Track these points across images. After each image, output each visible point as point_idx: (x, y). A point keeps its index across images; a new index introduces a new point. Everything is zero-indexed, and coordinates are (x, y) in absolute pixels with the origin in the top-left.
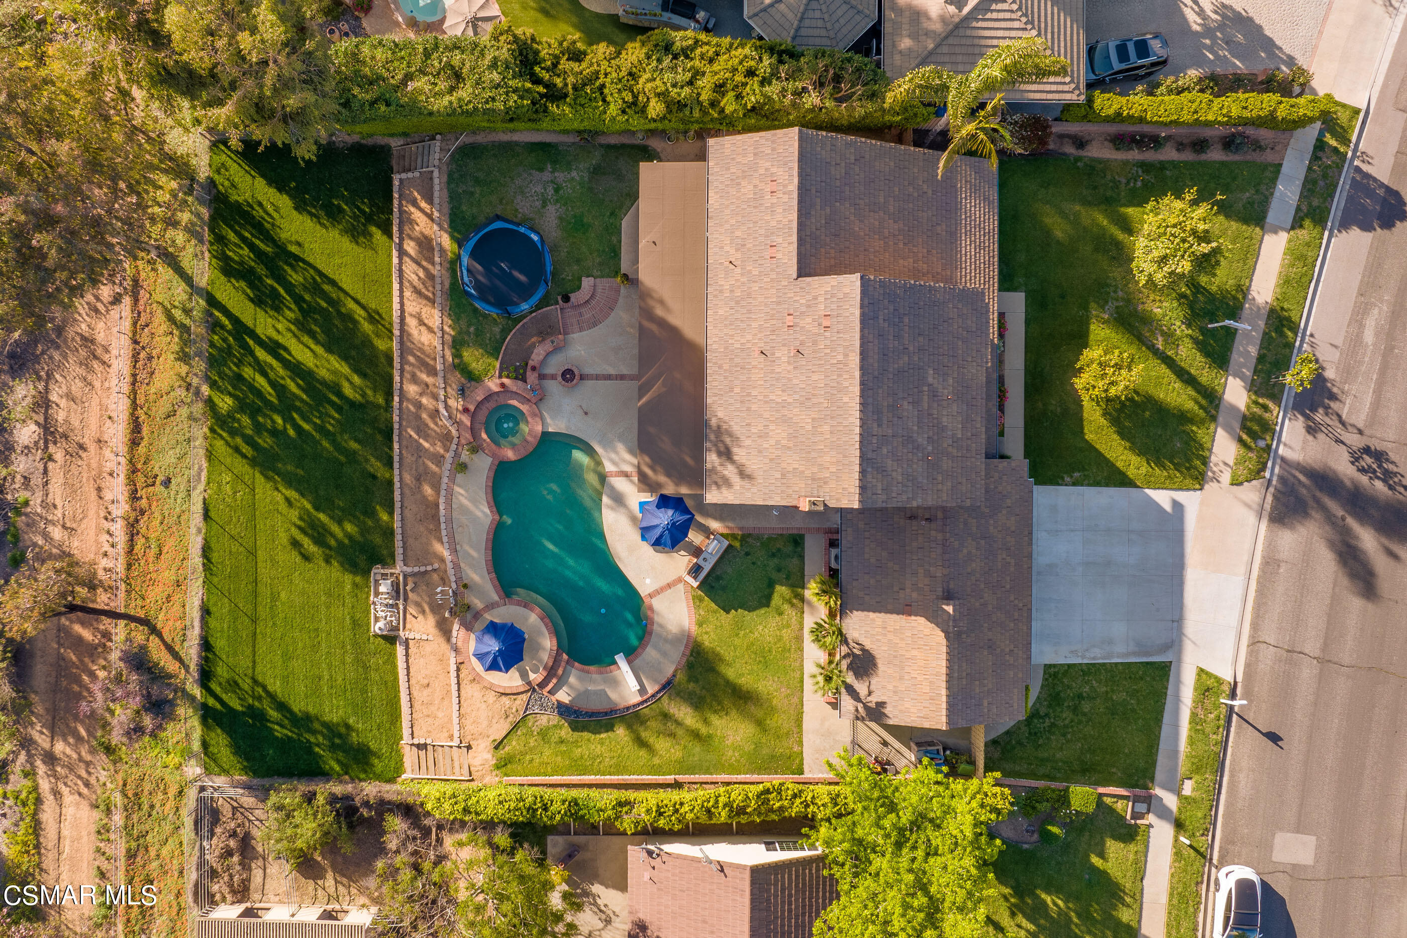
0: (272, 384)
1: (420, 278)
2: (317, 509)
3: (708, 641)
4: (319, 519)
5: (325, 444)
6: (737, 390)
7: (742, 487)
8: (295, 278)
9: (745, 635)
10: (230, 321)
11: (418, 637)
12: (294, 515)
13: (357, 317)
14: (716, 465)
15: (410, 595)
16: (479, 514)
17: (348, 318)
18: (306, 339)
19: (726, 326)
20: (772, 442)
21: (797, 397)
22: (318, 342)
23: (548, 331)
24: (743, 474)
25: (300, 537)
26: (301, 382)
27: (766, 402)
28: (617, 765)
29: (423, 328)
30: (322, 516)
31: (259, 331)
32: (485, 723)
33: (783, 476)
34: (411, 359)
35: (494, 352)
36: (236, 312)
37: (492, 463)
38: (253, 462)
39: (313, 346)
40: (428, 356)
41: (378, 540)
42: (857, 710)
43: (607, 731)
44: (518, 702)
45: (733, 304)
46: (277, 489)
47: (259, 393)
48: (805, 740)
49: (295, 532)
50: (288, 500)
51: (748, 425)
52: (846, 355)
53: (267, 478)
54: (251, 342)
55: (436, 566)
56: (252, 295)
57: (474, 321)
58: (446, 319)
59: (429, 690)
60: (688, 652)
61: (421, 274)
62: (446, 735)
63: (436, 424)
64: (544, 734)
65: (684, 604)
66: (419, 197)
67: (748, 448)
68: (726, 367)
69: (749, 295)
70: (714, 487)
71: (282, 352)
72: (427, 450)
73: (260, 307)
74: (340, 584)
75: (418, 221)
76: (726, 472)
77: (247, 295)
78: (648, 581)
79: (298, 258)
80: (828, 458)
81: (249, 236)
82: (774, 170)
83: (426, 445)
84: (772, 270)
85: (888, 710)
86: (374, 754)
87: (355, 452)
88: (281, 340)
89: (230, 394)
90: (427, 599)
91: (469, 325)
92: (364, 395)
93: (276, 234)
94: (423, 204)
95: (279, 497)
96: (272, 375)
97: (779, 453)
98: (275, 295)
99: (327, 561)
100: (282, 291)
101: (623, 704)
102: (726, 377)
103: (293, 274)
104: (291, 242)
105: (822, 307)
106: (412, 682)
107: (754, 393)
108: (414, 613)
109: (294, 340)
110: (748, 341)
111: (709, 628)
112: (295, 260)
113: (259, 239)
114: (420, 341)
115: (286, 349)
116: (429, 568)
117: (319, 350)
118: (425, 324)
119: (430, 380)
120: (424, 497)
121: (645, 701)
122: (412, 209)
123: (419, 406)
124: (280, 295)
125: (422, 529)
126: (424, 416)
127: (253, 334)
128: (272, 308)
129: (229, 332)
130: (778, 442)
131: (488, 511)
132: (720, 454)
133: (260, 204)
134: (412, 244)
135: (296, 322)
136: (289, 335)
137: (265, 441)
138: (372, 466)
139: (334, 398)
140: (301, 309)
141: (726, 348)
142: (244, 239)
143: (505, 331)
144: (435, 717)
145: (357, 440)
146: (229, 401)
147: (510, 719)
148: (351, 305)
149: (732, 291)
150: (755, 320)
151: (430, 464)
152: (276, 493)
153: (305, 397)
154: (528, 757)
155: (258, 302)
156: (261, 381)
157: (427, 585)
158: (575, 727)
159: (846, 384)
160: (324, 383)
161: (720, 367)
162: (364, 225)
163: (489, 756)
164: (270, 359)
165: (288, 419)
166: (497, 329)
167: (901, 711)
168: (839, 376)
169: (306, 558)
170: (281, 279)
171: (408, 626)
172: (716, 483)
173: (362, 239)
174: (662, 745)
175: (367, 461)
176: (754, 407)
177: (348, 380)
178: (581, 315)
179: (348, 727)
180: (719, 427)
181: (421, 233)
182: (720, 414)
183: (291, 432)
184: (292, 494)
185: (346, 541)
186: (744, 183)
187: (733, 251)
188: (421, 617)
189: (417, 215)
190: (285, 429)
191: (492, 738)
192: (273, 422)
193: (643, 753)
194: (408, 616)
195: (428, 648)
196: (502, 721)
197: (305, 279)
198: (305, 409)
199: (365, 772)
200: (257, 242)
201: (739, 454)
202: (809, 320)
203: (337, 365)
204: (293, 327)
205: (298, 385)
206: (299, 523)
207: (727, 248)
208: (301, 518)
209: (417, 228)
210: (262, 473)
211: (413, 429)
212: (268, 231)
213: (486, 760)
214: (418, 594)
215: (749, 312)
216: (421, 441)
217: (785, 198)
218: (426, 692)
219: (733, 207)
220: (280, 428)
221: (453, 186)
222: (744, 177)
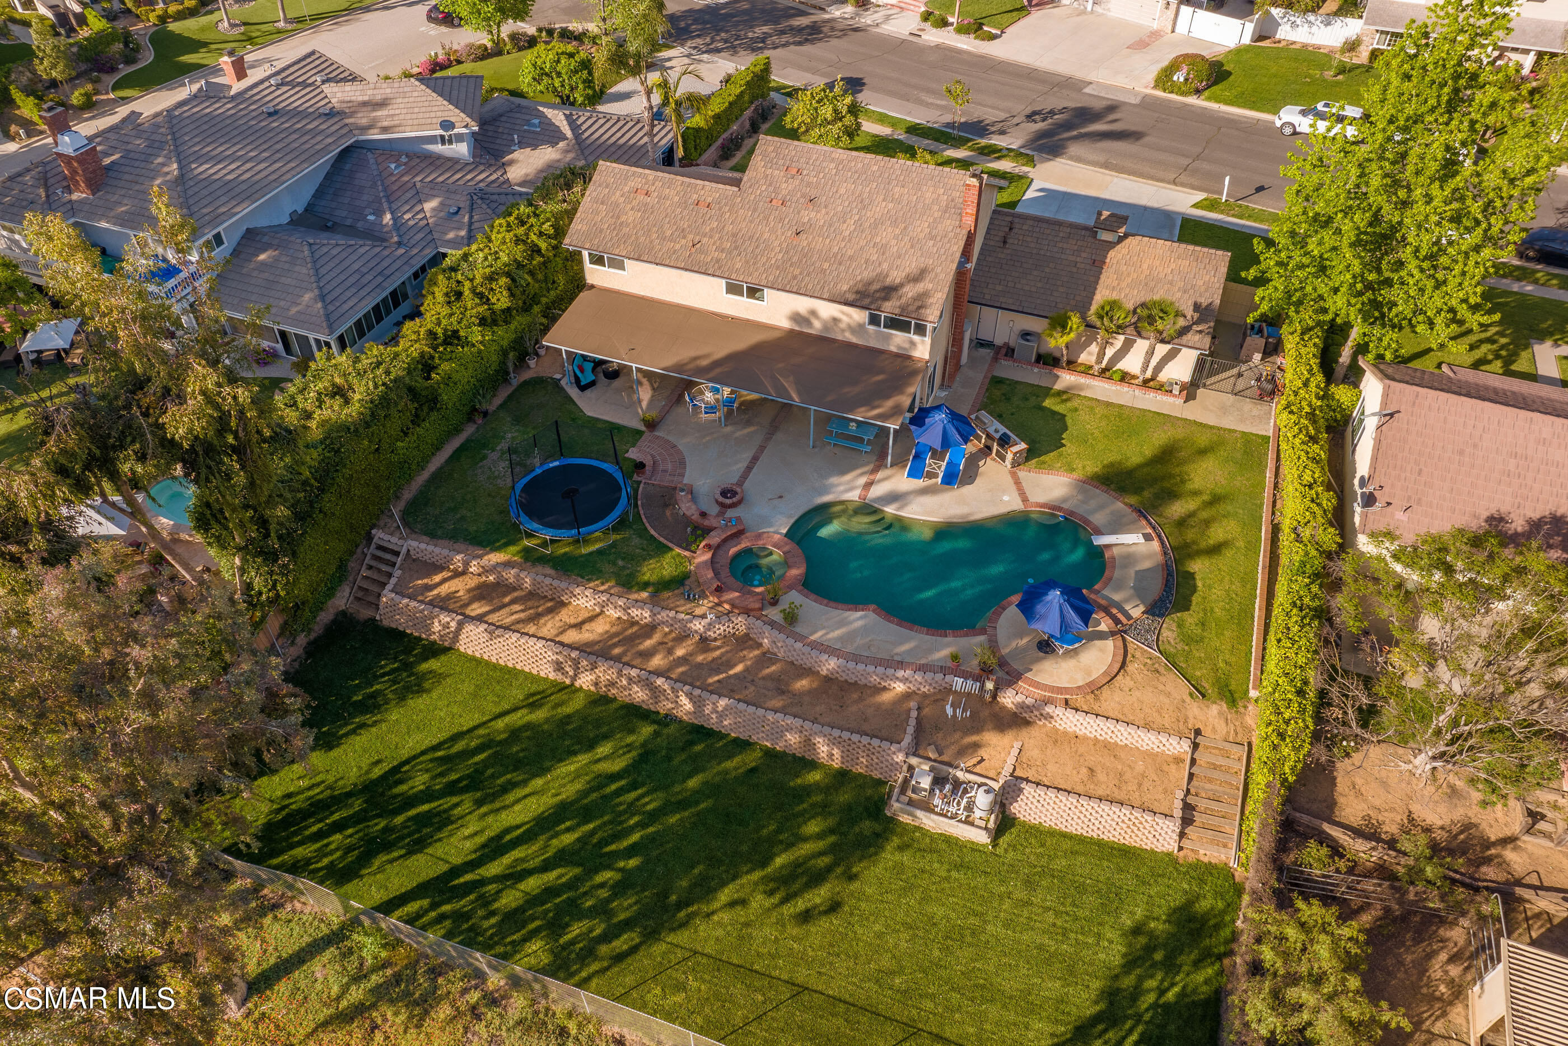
0: (546, 867)
1: (522, 611)
2: (764, 864)
3: (1093, 467)
4: (783, 867)
5: (673, 819)
6: (826, 265)
7: (931, 281)
8: (419, 782)
9: (1094, 439)
10: (414, 899)
11: (1011, 760)
12: (759, 901)
13: (520, 723)
14: (898, 304)
15: (945, 758)
16: (859, 623)
17: (515, 734)
18: (510, 797)
19: (754, 264)
20: (893, 242)
21: (855, 211)
22: (525, 782)
23: (667, 497)
24: (916, 278)
25: (801, 904)
26: (568, 824)
27: (850, 240)
28: (1243, 581)
29: (586, 626)
30: (779, 861)
31: (457, 860)
32: (1163, 698)
33: (933, 238)
34: (617, 651)
35: (662, 549)
36: (409, 884)
37: (799, 592)
38: (652, 935)
39: (527, 790)
40: (625, 630)
41: (844, 797)
42: (1200, 332)
43: (1194, 579)
44: (1138, 654)
45: (735, 252)
46: (708, 915)
47: (550, 892)
48: (1228, 427)
49: (789, 910)
50: (732, 904)
51: (867, 261)
52: (833, 160)
53: (684, 925)
54: (468, 877)
55: (913, 704)
56: (402, 852)
57: (611, 557)
58: (592, 585)
59: (1098, 770)
60: (1105, 488)
61: (517, 607)
62: (1173, 767)
63: (718, 648)
64: (1189, 640)
65: (1044, 476)
66: (425, 581)
67: (890, 268)
68: (797, 272)
69: (735, 235)
70: (923, 311)
71: (508, 837)
72: (747, 670)
73: (425, 847)
74: (899, 869)
75: (453, 589)
76: (910, 295)
77: (401, 856)
78: (1006, 498)
79: (395, 770)
80: (928, 195)
81: (320, 825)
82: (627, 189)
83: (739, 668)
84: (720, 209)
85: (1204, 301)
86: (1189, 904)
87: (705, 783)
88: (490, 833)
89: (526, 939)
90: (957, 736)
91: (614, 564)
92: (630, 747)
93: (344, 786)
94: (437, 578)
95: (725, 916)
96: (531, 864)
97: (906, 239)
98: (423, 820)
99: (852, 878)
100: (426, 807)
101: (1160, 558)
102: (808, 274)
103: (411, 783)
104: (367, 772)
105: (777, 172)
106: (1080, 789)
107: (836, 249)
108: (975, 761)
109: (504, 815)
110: (780, 245)
111: (1078, 464)
112: (396, 774)
113: (332, 813)
114: (602, 635)
115: (508, 830)
116: (914, 714)
117: (538, 782)
118: (583, 622)
119: (656, 637)
120: (810, 692)
121: (1159, 536)
122: (435, 592)
123: (683, 660)
124: (429, 811)
125: (854, 709)
126: (700, 658)
127: (456, 871)
128: (439, 829)
129: (434, 906)
130: (896, 237)
131: (860, 614)
132: (886, 299)
133: (289, 796)
134: (474, 606)
135: (479, 803)
136: (490, 819)
137: (625, 907)
138: (736, 769)
139: (613, 787)
140: (462, 791)
141: (778, 268)
142: (319, 836)
143: (643, 533)
144: (1143, 776)
145: (690, 776)
146: (535, 946)
147: (1162, 670)
148: (500, 724)
149: (722, 251)
150: (762, 234)
151: (767, 671)
152: (715, 918)
153: (591, 826)
154: (1222, 665)
155: (418, 846)
156: (532, 884)
157: (937, 728)
158: (1185, 605)
159: (860, 165)
160: (584, 794)
161: (795, 278)
162: (412, 674)
163: (1214, 709)
164: (507, 860)
165: (607, 862)
166: (636, 541)
167: (1206, 291)
168: (849, 170)
169: (834, 907)
170: (411, 801)
171: (992, 774)
172: (919, 308)
173: (427, 685)
174: (1217, 533)
175: (726, 772)
176: (850, 253)
177: (599, 760)
178: (665, 471)
179: (1137, 930)
180: (857, 292)
181: (469, 591)
182: (845, 288)
183: (633, 863)
184: (724, 896)
185: (832, 839)
186: (623, 218)
187: (684, 241)
188: (983, 753)
189: (444, 590)
190: (621, 870)
191: (1188, 699)
192: (602, 885)
193: (1229, 553)
194: (977, 769)
195: (1033, 753)
196: (1162, 679)
197: (427, 771)
198: (609, 830)
199: (1217, 927)
200: (336, 817)
201: (896, 276)
202: (784, 186)
203: (572, 768)
204: (484, 809)
205: (568, 830)
206: (776, 899)
207: (678, 246)
208: (771, 893)
209: (461, 593)
210: (673, 930)
211: (710, 676)
212: (332, 797)
213: (1220, 713)
214: (947, 747)
215: (751, 238)
216: (731, 672)
217: (659, 184)
218: (1101, 776)
219: (641, 233)
220: (618, 876)
221: (439, 533)
222: (618, 217)
